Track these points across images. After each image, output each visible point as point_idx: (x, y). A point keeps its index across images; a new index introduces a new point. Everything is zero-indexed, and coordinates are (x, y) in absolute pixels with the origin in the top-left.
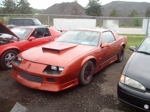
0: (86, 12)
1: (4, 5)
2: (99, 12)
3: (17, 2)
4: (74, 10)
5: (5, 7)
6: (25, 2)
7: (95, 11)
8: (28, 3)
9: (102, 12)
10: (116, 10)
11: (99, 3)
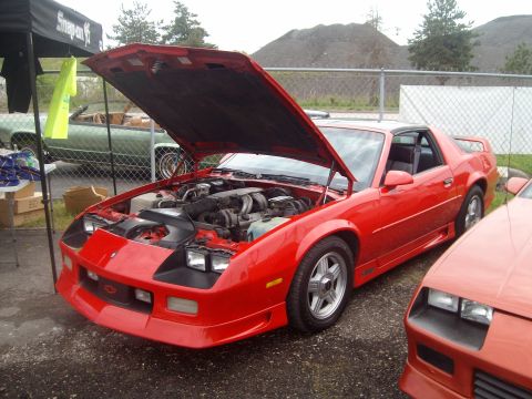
0: (411, 59)
1: (118, 38)
2: (462, 58)
3: (162, 25)
4: (367, 51)
5: (123, 45)
6: (192, 27)
7: (449, 52)
8: (202, 30)
9: (472, 57)
10: (527, 48)
11: (463, 26)
